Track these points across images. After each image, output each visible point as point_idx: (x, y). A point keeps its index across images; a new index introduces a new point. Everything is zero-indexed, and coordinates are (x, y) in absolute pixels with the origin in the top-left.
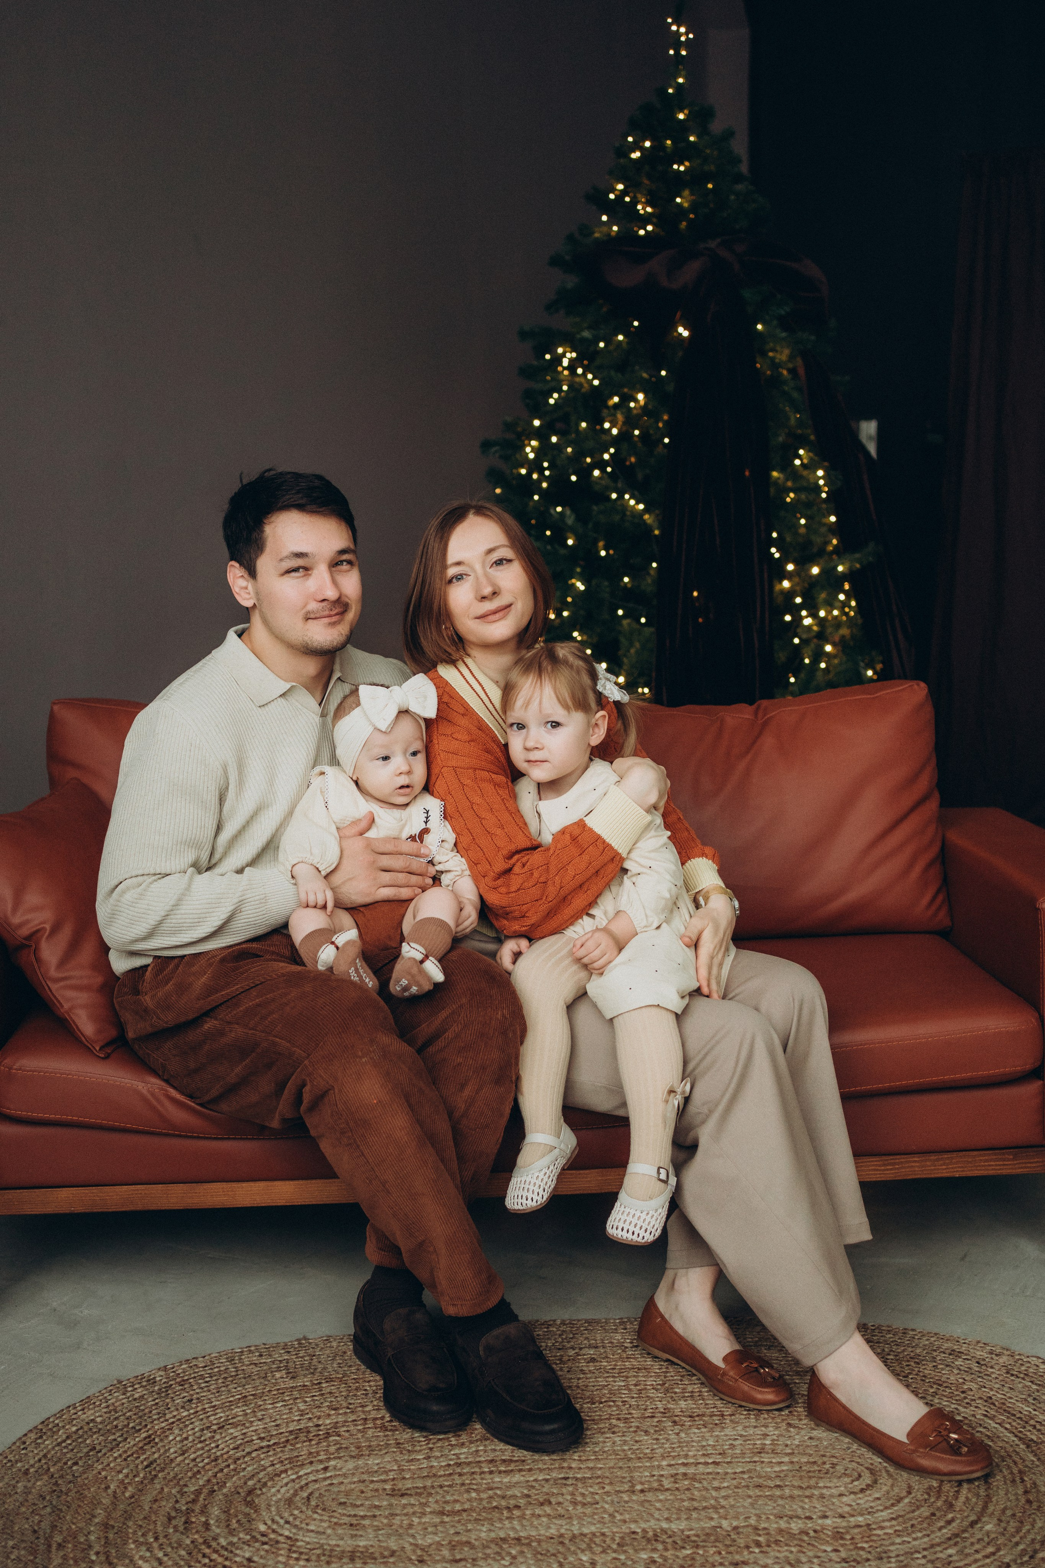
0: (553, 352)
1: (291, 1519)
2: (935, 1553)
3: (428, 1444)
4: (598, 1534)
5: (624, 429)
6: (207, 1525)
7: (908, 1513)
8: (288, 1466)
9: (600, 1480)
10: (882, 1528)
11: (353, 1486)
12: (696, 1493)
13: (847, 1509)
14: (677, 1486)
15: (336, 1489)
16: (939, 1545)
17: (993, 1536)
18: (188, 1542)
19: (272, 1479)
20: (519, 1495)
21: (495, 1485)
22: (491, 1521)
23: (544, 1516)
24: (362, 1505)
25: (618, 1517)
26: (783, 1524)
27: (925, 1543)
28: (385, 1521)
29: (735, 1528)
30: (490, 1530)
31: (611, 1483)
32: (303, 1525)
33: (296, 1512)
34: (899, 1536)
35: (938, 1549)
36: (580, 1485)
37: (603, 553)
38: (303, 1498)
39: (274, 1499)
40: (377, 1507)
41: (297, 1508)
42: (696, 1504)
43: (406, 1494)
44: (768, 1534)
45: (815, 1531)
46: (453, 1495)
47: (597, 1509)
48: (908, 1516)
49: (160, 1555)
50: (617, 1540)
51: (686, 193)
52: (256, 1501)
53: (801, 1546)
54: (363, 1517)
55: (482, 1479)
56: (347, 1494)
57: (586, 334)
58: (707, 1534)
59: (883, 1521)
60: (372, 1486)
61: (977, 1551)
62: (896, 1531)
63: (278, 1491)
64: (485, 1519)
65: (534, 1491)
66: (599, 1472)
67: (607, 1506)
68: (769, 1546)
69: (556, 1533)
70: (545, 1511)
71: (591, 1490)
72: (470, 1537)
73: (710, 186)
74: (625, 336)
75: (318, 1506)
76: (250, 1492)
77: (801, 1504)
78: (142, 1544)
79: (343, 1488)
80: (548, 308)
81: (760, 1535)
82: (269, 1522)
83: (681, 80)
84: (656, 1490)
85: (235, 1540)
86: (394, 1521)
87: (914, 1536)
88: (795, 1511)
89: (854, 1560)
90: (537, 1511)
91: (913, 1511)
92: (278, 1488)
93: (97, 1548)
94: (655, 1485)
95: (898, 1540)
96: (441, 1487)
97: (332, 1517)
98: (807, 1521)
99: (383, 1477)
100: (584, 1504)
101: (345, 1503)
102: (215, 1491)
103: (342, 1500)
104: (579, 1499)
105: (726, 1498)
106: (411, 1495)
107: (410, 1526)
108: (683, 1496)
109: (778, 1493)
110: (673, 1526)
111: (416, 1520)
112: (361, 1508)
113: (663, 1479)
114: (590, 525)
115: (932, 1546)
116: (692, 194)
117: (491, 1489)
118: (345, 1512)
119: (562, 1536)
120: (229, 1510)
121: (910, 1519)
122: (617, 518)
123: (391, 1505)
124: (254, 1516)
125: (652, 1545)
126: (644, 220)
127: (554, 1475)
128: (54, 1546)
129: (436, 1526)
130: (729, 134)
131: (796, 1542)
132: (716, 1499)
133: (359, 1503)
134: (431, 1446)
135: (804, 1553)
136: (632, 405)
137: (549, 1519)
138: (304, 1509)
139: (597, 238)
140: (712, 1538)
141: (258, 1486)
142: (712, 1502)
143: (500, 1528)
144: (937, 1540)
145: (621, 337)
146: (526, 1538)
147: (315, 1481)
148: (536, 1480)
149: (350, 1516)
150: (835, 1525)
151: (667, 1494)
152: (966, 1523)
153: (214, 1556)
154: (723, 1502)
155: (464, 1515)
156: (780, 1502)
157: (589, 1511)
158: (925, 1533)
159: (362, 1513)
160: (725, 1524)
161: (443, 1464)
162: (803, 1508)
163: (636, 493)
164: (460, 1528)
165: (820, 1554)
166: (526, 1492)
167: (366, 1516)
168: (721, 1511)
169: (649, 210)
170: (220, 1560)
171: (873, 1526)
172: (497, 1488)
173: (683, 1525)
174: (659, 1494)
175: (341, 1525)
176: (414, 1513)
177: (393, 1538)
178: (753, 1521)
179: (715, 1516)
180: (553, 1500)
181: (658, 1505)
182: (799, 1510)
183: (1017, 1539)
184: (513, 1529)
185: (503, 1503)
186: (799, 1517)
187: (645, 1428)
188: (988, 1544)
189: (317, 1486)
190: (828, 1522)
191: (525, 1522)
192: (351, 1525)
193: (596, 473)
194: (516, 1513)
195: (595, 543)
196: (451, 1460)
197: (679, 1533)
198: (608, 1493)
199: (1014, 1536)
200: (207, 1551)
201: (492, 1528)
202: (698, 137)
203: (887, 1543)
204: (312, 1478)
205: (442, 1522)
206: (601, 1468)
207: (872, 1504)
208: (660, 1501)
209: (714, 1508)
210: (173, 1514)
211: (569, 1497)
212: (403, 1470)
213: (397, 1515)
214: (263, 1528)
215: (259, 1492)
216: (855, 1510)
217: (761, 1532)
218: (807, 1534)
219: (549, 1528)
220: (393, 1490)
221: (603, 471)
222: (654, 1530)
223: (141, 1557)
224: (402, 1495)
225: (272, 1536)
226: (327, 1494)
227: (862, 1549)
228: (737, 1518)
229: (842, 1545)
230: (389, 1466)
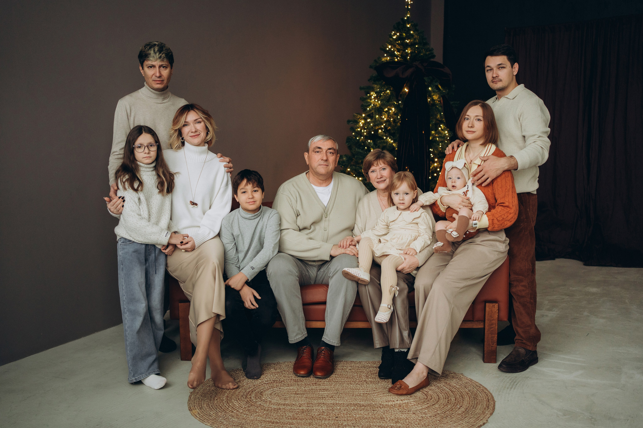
0: (370, 94)
1: (270, 397)
3: (305, 385)
4: (343, 404)
6: (251, 398)
8: (270, 387)
9: (346, 393)
11: (286, 392)
12: (368, 397)
13: (404, 399)
14: (364, 395)
15: (282, 392)
18: (246, 400)
19: (266, 389)
20: (326, 396)
21: (320, 393)
25: (348, 400)
26: (387, 403)
30: (317, 402)
31: (348, 394)
32: (273, 398)
34: (414, 406)
35: (423, 410)
36: (341, 394)
39: (267, 393)
40: (291, 396)
41: (272, 395)
42: (367, 399)
46: (309, 395)
47: (343, 399)
49: (240, 402)
50: (347, 404)
52: (263, 394)
54: (287, 398)
55: (317, 392)
56: (284, 393)
58: (369, 405)
60: (290, 392)
64: (316, 399)
67: (346, 398)
68: (383, 407)
75: (277, 395)
76: (262, 392)
78: (235, 400)
81: (381, 405)
85: (257, 400)
86: (295, 399)
87: (418, 406)
89: (402, 411)
90: (329, 399)
92: (268, 391)
93: (225, 400)
96: (307, 393)
97: (280, 397)
99: (293, 391)
100: (340, 398)
101: (283, 395)
102: (253, 392)
105: (375, 398)
106: (299, 394)
107: (298, 400)
108: (365, 397)
110: (361, 403)
112: (287, 396)
113: (361, 394)
115: (422, 409)
119: (334, 404)
120: (256, 395)
121: (418, 402)
123: (294, 396)
124: (262, 396)
125: (355, 406)
127: (335, 392)
128: (215, 399)
129: (304, 400)
132: (372, 398)
135: (391, 409)
136: (391, 111)
138: (274, 395)
142: (371, 399)
144: (424, 408)
146: (326, 404)
148: (330, 393)
149: (284, 397)
151: (361, 396)
152: (431, 405)
153: (252, 403)
154: (374, 399)
155: (312, 398)
160: (373, 403)
164: (310, 401)
165: (394, 410)
170: (253, 404)
174: (359, 396)
175: (282, 399)
176: (300, 398)
177: (294, 402)
180: (333, 397)
181: (358, 399)
183: (443, 409)
184: (323, 401)
187: (359, 384)
189: (278, 391)
192: (284, 399)
193: (380, 131)
194: (324, 399)
198: (347, 396)
200: (251, 402)
203: (411, 408)
204: (276, 390)
205: (306, 399)
209: (372, 400)
210: (243, 395)
213: (296, 397)
214: (264, 399)
219: (331, 401)
223: (235, 402)
224: (297, 394)
225: (266, 400)
226: (280, 393)
227: (405, 409)
228: (377, 402)
229: (400, 408)
230: (295, 389)
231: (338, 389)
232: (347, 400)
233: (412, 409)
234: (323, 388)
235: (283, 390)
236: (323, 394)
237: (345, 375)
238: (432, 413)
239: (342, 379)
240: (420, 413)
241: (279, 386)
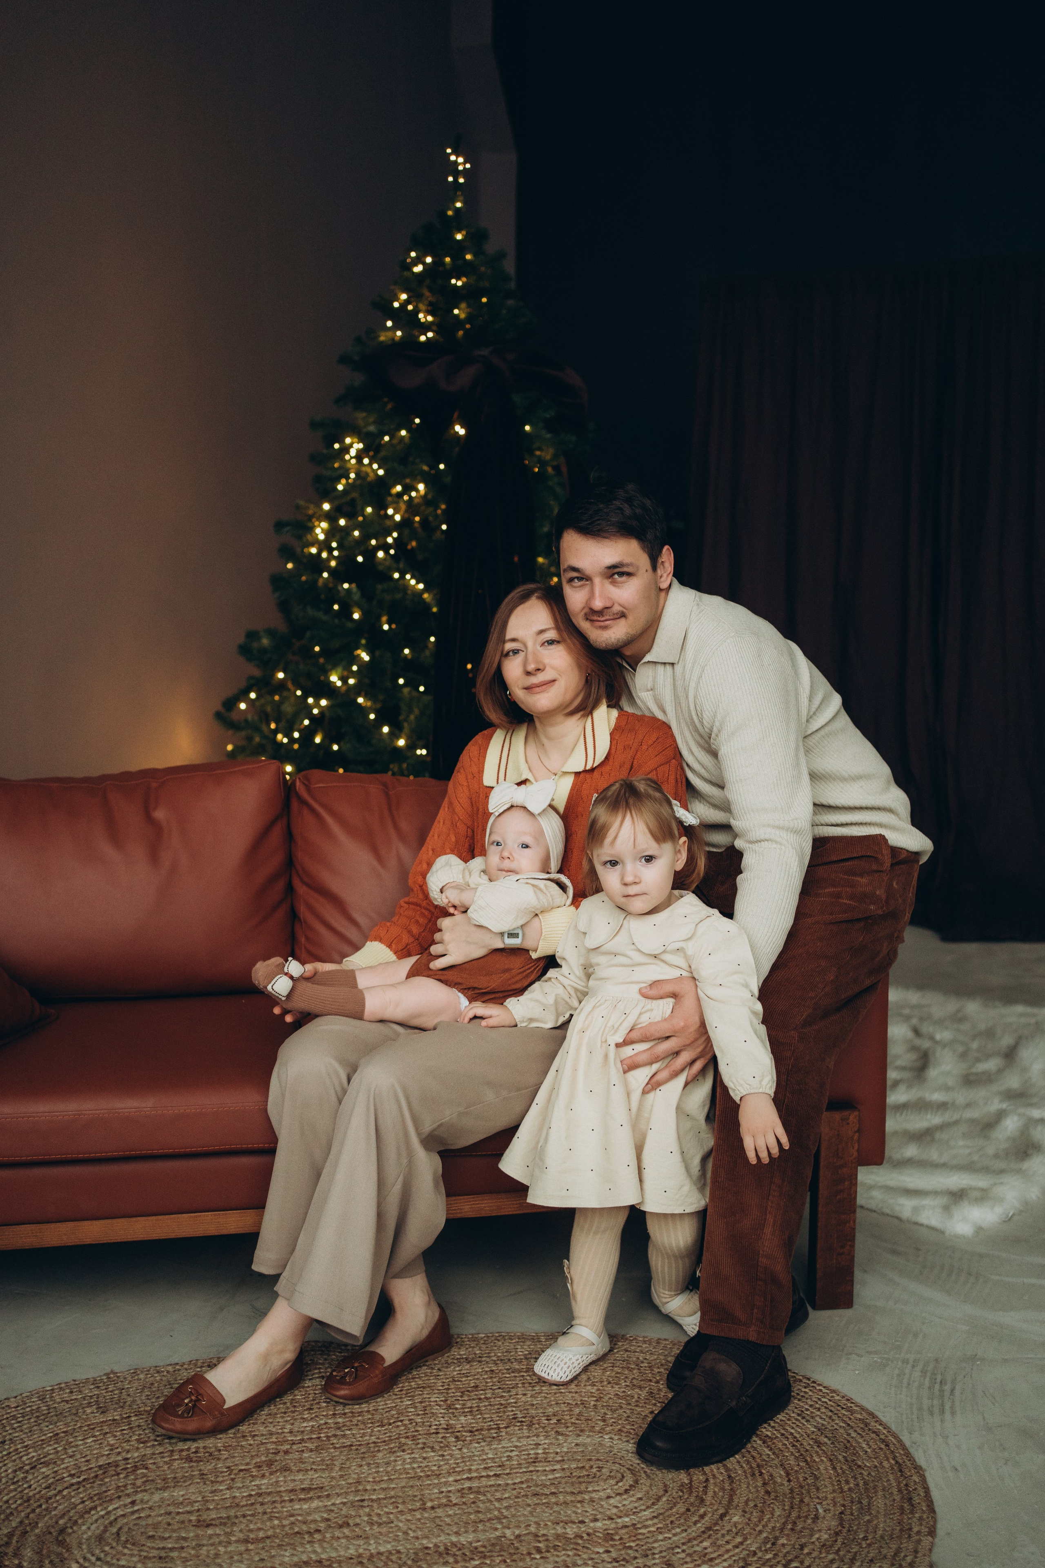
0: (342, 442)
1: (102, 1555)
2: (693, 1547)
3: (230, 1474)
4: (394, 1552)
5: (407, 516)
7: (667, 1510)
8: (97, 1502)
9: (393, 1500)
10: (646, 1527)
11: (160, 1519)
12: (481, 1505)
13: (614, 1511)
14: (464, 1500)
15: (144, 1523)
16: (695, 1539)
17: (740, 1527)
19: (82, 1517)
20: (319, 1519)
21: (296, 1512)
22: (293, 1546)
23: (343, 1538)
24: (170, 1537)
25: (412, 1534)
26: (560, 1530)
27: (683, 1538)
28: (193, 1552)
29: (518, 1536)
30: (293, 1555)
31: (404, 1503)
32: (114, 1561)
33: (107, 1548)
34: (661, 1533)
35: (695, 1542)
36: (375, 1505)
37: (386, 627)
38: (113, 1534)
39: (85, 1536)
40: (185, 1539)
41: (108, 1544)
42: (481, 1516)
43: (211, 1525)
44: (547, 1540)
45: (588, 1534)
46: (256, 1523)
47: (392, 1528)
48: (667, 1513)
51: (463, 305)
52: (68, 1540)
53: (576, 1549)
54: (171, 1549)
55: (282, 1507)
56: (155, 1526)
57: (372, 428)
58: (493, 1545)
59: (647, 1520)
60: (178, 1517)
61: (727, 1542)
62: (658, 1528)
63: (88, 1529)
64: (289, 1544)
65: (333, 1514)
66: (392, 1493)
67: (401, 1525)
68: (548, 1551)
69: (355, 1553)
70: (344, 1533)
71: (387, 1510)
72: (275, 1563)
73: (484, 300)
74: (408, 432)
75: (127, 1541)
76: (62, 1531)
77: (574, 1509)
79: (150, 1521)
80: (337, 401)
81: (540, 1542)
82: (81, 1561)
83: (459, 205)
84: (446, 1505)
86: (201, 1552)
87: (673, 1532)
88: (569, 1516)
90: (337, 1534)
91: (671, 1508)
92: (88, 1524)
94: (444, 1501)
95: (660, 1537)
96: (244, 1516)
97: (141, 1551)
98: (580, 1525)
99: (188, 1509)
100: (380, 1524)
101: (153, 1537)
102: (27, 1532)
103: (151, 1534)
104: (375, 1519)
105: (508, 1508)
106: (216, 1525)
107: (217, 1555)
108: (470, 1510)
109: (553, 1499)
110: (462, 1539)
111: (222, 1549)
112: (168, 1541)
113: (451, 1495)
114: (375, 602)
115: (690, 1540)
116: (469, 306)
117: (292, 1515)
118: (153, 1545)
119: (360, 1556)
120: (41, 1551)
121: (669, 1516)
122: (399, 596)
123: (197, 1536)
124: (66, 1555)
125: (444, 1558)
126: (425, 328)
127: (351, 1498)
129: (241, 1554)
130: (502, 255)
131: (572, 1546)
132: (499, 1510)
133: (167, 1535)
134: (232, 1476)
135: (579, 1555)
136: (414, 494)
137: (348, 1540)
138: (114, 1544)
139: (382, 342)
140: (498, 1547)
141: (68, 1525)
142: (496, 1513)
143: (303, 1552)
144: (693, 1534)
145: (403, 433)
146: (328, 1560)
147: (123, 1516)
148: (333, 1504)
149: (159, 1549)
150: (605, 1527)
151: (456, 1508)
152: (716, 1517)
154: (506, 1513)
155: (268, 1541)
156: (556, 1508)
157: (384, 1530)
158: (683, 1528)
159: (170, 1546)
160: (508, 1532)
161: (245, 1494)
162: (576, 1513)
163: (416, 574)
164: (264, 1555)
165: (593, 1556)
166: (325, 1515)
167: (174, 1548)
168: (504, 1521)
169: (430, 318)
171: (639, 1526)
172: (299, 1515)
173: (471, 1537)
174: (448, 1509)
175: (150, 1558)
176: (220, 1543)
178: (533, 1529)
179: (499, 1526)
180: (351, 1522)
181: (448, 1520)
182: (574, 1515)
183: (760, 1528)
184: (315, 1552)
185: (305, 1528)
186: (574, 1523)
187: (431, 1445)
188: (737, 1534)
189: (125, 1521)
190: (599, 1524)
191: (325, 1545)
192: (160, 1558)
193: (381, 554)
194: (317, 1536)
195: (379, 618)
196: (253, 1490)
197: (468, 1545)
198: (401, 1512)
199: (758, 1526)
201: (295, 1552)
202: (475, 255)
203: (650, 1540)
204: (121, 1512)
205: (247, 1550)
206: (394, 1488)
207: (636, 1505)
208: (449, 1516)
209: (498, 1518)
211: (366, 1519)
212: (207, 1501)
213: (203, 1545)
215: (70, 1531)
216: (621, 1511)
217: (541, 1539)
218: (582, 1537)
219: (348, 1548)
220: (199, 1521)
221: (387, 552)
222: (445, 1545)
224: (208, 1526)
226: (136, 1528)
227: (630, 1548)
228: (518, 1527)
229: (612, 1546)
230: (193, 1498)
231: (359, 1482)
232: (406, 1533)
233: (655, 1545)
234: (302, 1481)
235: (147, 1512)
236: (309, 1514)
237: (368, 1411)
238: (728, 1551)
239: (363, 1435)
240: (688, 1559)
241: (130, 1490)
